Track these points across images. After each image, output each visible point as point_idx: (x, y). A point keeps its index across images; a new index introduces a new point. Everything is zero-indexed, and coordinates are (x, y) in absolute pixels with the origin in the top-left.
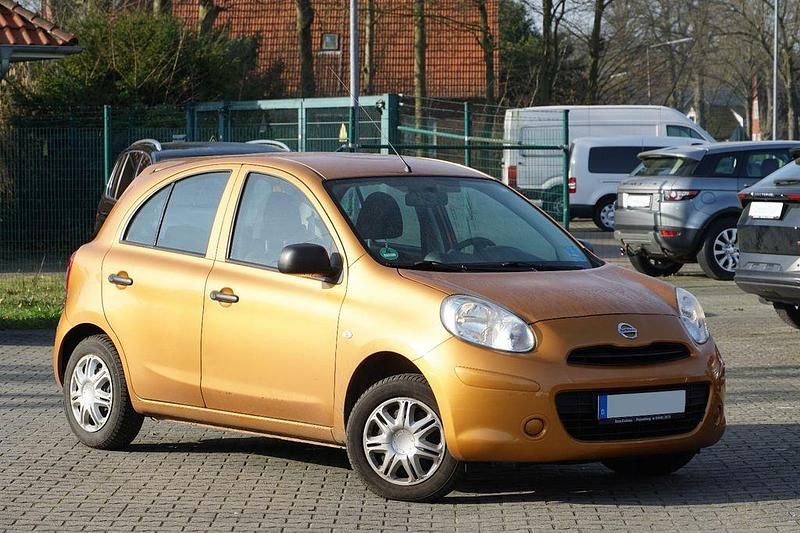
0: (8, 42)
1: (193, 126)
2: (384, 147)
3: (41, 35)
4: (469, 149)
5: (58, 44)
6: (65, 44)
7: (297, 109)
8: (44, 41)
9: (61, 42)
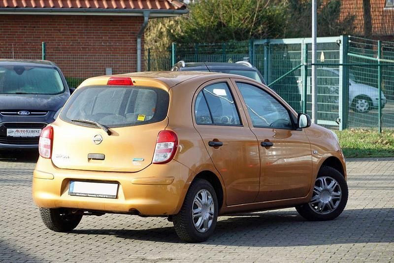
0: (148, 8)
1: (252, 53)
2: (341, 65)
3: (166, 4)
4: (381, 66)
5: (175, 9)
6: (178, 9)
7: (301, 44)
8: (168, 7)
9: (176, 8)
